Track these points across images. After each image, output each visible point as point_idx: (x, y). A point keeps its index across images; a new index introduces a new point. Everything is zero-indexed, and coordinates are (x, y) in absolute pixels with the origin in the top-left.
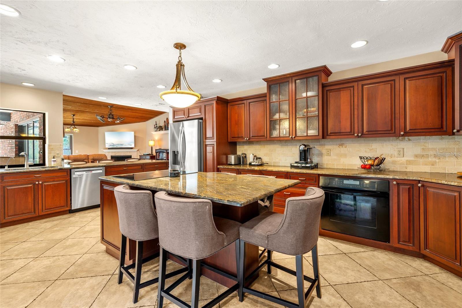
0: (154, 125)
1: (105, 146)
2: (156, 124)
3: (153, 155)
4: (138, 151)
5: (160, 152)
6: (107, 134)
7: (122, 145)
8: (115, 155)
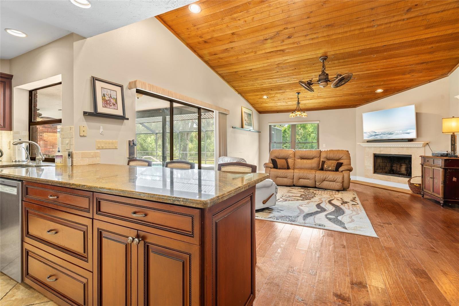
1: (363, 138)
6: (365, 117)
8: (381, 152)
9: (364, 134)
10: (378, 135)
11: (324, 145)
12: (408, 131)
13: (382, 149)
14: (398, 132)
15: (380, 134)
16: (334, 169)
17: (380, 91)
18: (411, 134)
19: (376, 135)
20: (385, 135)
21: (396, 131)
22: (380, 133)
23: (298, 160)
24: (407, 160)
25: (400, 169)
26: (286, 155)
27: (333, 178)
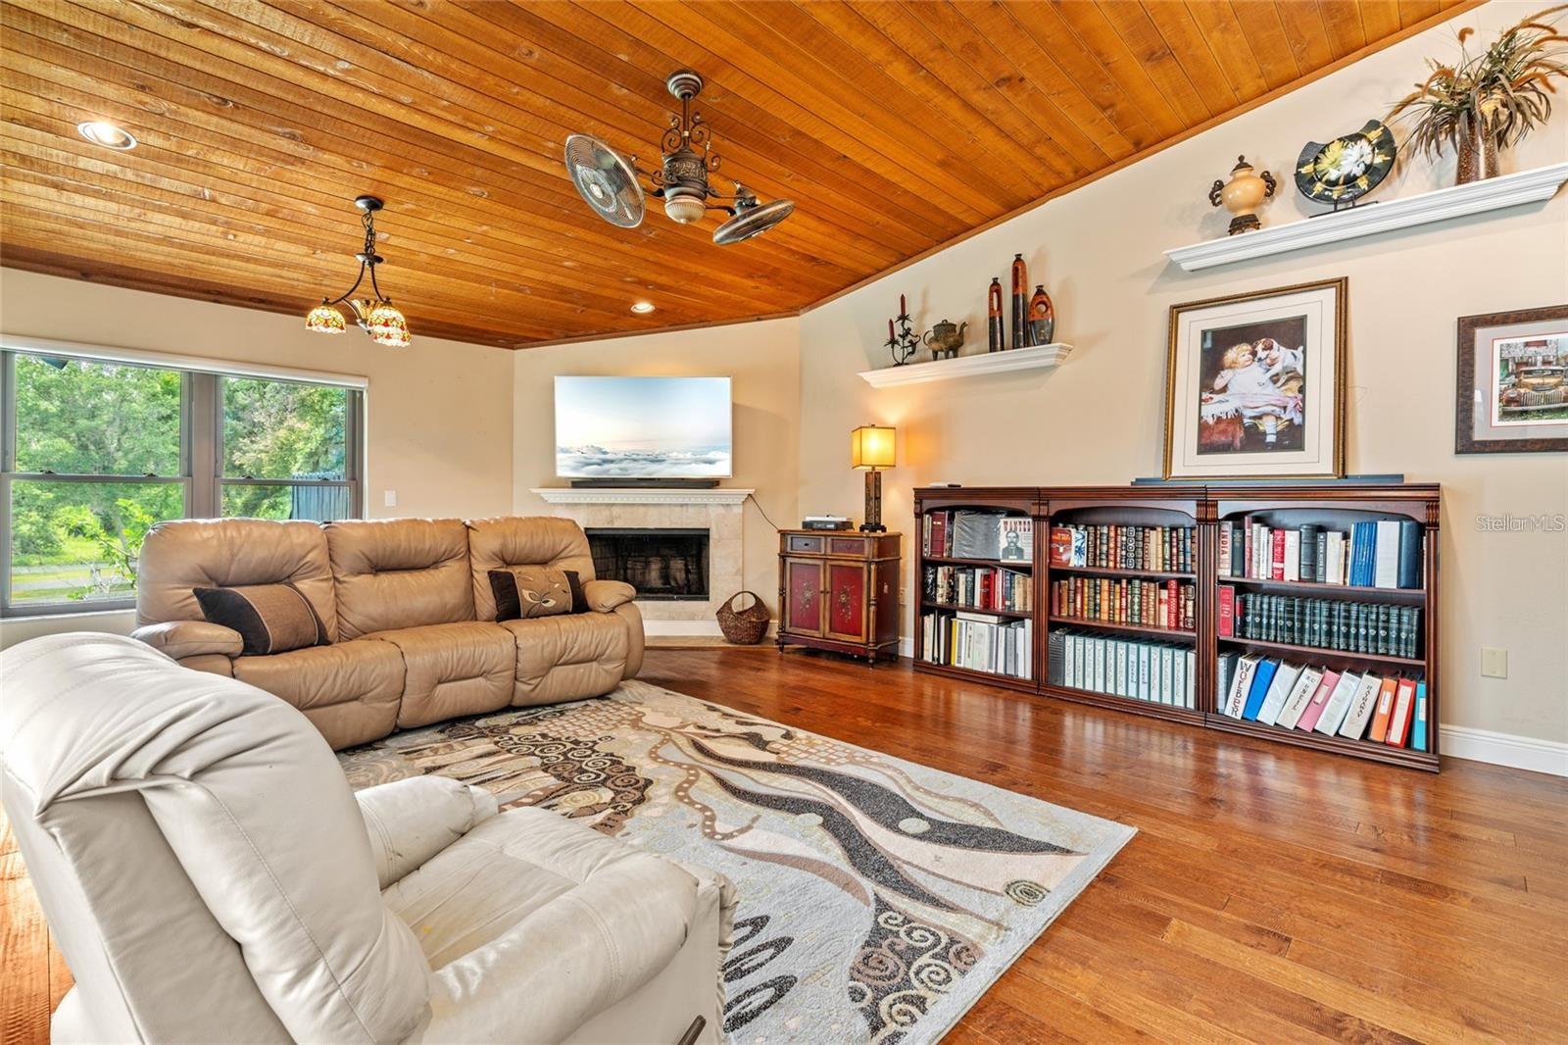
0: (891, 322)
1: (554, 471)
2: (903, 318)
3: (884, 529)
4: (751, 504)
5: (953, 510)
6: (566, 390)
7: (656, 461)
8: (612, 522)
9: (559, 456)
10: (612, 461)
11: (390, 498)
12: (711, 456)
13: (616, 511)
14: (681, 456)
15: (621, 460)
16: (568, 602)
17: (643, 307)
18: (718, 464)
19: (605, 461)
20: (637, 465)
21: (675, 454)
22: (621, 456)
23: (356, 579)
24: (691, 546)
25: (643, 574)
26: (284, 555)
27: (593, 647)
